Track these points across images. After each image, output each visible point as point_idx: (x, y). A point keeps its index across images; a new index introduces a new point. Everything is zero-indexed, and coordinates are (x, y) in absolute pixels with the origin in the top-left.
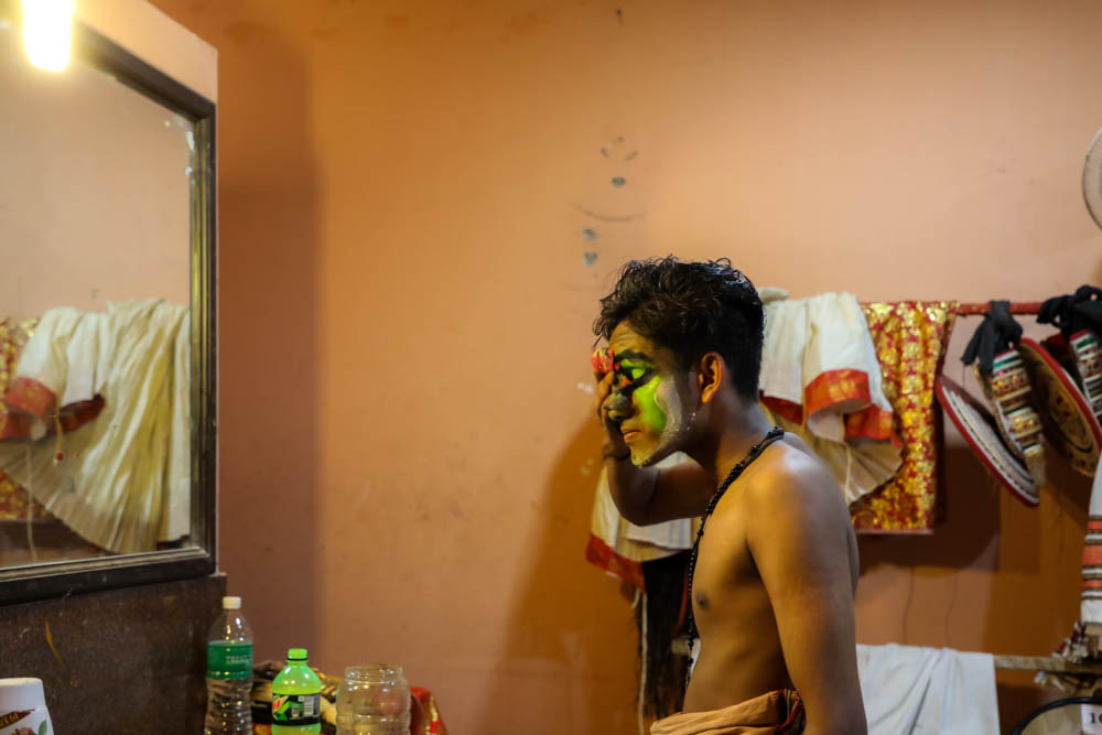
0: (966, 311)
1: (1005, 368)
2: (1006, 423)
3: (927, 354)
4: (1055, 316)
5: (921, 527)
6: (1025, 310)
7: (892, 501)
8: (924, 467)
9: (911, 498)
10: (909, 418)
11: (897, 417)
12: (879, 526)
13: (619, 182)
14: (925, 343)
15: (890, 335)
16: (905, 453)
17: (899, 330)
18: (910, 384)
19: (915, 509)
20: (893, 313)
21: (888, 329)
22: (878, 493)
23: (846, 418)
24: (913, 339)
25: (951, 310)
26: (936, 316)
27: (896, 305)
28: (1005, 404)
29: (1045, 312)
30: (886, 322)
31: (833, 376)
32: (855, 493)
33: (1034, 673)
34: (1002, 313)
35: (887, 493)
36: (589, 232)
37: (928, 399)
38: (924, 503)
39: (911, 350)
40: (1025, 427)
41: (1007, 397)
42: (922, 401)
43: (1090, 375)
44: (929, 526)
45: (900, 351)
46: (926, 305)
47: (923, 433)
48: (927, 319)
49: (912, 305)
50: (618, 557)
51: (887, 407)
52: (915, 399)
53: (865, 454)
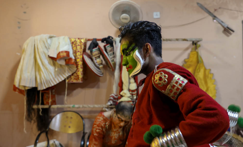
0: (89, 40)
1: (95, 51)
2: (95, 61)
3: (81, 48)
4: (104, 41)
5: (80, 81)
6: (99, 40)
7: (75, 76)
8: (81, 70)
9: (78, 76)
10: (78, 60)
11: (76, 60)
12: (73, 81)
13: (25, 13)
14: (81, 46)
15: (75, 44)
16: (77, 67)
17: (76, 43)
18: (78, 54)
19: (79, 78)
20: (75, 40)
21: (74, 43)
22: (73, 74)
23: (66, 60)
24: (79, 45)
25: (86, 40)
26: (83, 41)
27: (76, 39)
28: (95, 58)
29: (103, 40)
30: (74, 42)
31: (62, 52)
32: (68, 74)
33: (103, 108)
34: (95, 41)
35: (74, 75)
36: (19, 23)
37: (81, 57)
38: (81, 76)
39: (79, 47)
40: (99, 62)
41: (96, 56)
42: (80, 57)
43: (110, 52)
44: (82, 81)
45: (76, 48)
46: (81, 39)
47: (80, 63)
48: (81, 42)
49: (79, 39)
50: (19, 89)
51: (73, 58)
52: (79, 57)
53: (70, 67)
